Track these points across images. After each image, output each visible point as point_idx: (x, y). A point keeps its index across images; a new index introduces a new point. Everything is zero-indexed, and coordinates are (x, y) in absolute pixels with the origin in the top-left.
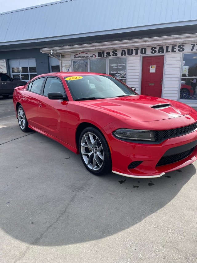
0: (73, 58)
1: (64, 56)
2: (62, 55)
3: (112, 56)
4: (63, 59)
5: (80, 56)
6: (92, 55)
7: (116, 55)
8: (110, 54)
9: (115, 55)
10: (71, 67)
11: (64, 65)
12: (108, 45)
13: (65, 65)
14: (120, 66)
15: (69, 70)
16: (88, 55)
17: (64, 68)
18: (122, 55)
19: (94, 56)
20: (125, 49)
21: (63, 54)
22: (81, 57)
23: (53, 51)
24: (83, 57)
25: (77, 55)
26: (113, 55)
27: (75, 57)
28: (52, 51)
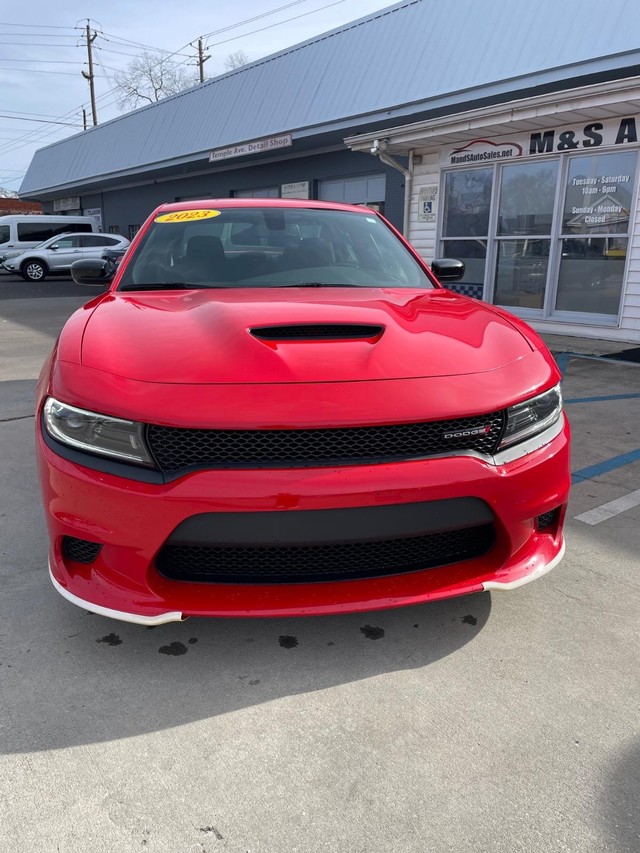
0: (447, 163)
1: (420, 156)
2: (415, 156)
3: (580, 146)
4: (418, 169)
5: (470, 153)
6: (507, 148)
7: (598, 140)
8: (575, 140)
9: (592, 142)
10: (437, 197)
11: (417, 189)
12: (557, 104)
13: (422, 190)
14: (609, 185)
15: (430, 205)
16: (495, 149)
17: (416, 198)
18: (619, 140)
19: (516, 151)
20: (635, 117)
21: (418, 152)
22: (473, 158)
23: (380, 140)
24: (480, 157)
25: (459, 150)
26: (586, 144)
27: (453, 160)
28: (376, 143)
